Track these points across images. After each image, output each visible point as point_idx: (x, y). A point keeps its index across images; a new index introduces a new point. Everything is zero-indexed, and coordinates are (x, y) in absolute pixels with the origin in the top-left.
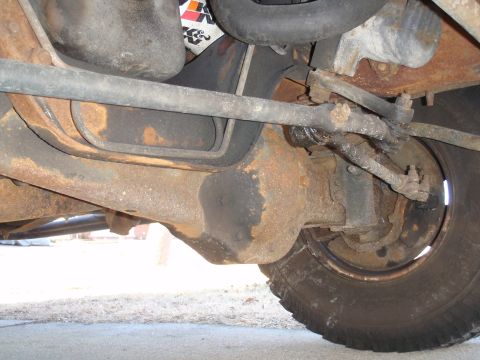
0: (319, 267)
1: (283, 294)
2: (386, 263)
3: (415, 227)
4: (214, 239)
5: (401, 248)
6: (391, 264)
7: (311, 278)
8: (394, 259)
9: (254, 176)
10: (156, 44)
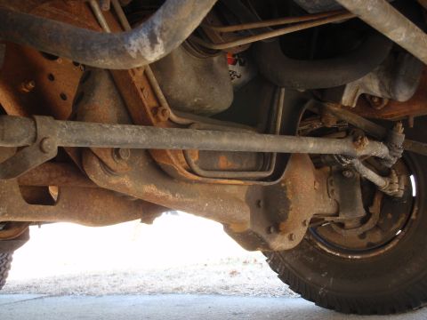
0: (311, 248)
1: (280, 270)
2: (365, 244)
3: (390, 216)
4: (254, 233)
5: (378, 232)
6: (370, 245)
7: (304, 256)
8: (373, 241)
9: (283, 185)
10: (216, 90)
